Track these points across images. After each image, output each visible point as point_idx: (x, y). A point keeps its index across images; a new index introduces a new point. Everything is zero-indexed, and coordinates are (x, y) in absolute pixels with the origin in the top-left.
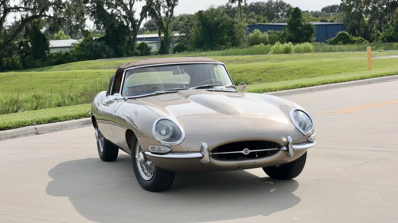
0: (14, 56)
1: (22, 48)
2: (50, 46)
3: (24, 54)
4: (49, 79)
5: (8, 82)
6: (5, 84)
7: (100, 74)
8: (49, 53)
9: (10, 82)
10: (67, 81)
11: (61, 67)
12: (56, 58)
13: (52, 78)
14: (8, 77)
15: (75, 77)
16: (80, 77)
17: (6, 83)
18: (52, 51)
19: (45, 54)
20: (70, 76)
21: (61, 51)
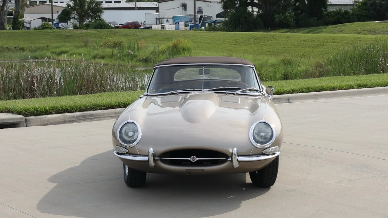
0: (287, 14)
1: (297, 4)
2: (328, 3)
3: (299, 11)
4: (306, 42)
5: (263, 44)
6: (260, 45)
7: (360, 40)
8: (326, 10)
9: (264, 43)
10: (323, 45)
11: (335, 27)
12: (333, 17)
13: (308, 41)
14: (265, 37)
15: (333, 42)
16: (338, 42)
17: (262, 44)
18: (330, 9)
19: (322, 12)
20: (328, 40)
21: (340, 10)
